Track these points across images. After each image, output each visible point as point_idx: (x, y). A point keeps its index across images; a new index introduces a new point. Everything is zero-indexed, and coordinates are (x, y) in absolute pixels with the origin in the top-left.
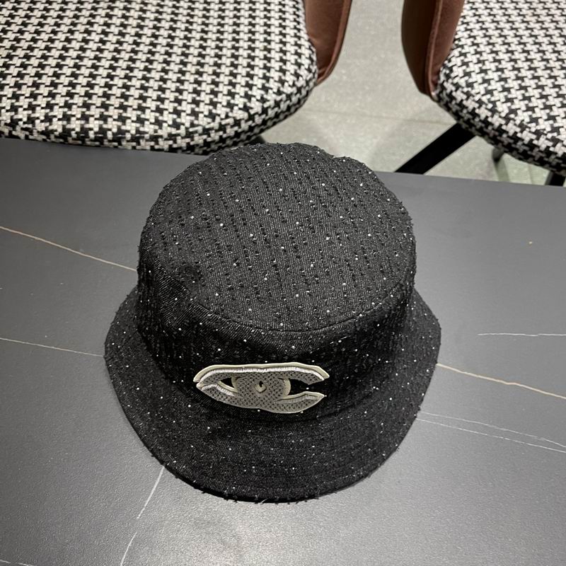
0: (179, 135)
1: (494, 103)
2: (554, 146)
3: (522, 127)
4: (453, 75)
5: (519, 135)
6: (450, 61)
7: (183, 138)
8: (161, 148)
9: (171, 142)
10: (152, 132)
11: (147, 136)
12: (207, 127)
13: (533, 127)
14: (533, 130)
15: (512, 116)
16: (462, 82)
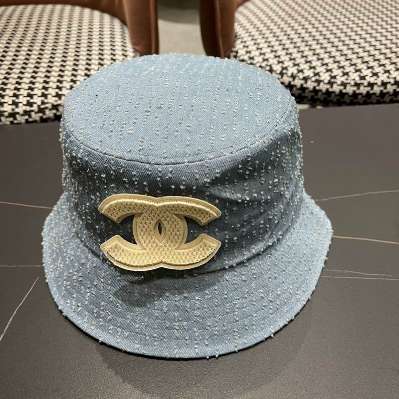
0: (32, 111)
1: (270, 66)
2: (319, 85)
3: (293, 77)
4: (239, 55)
5: (292, 83)
6: (235, 47)
7: (36, 113)
8: (19, 122)
9: (27, 117)
10: (10, 111)
11: (6, 114)
12: (56, 103)
13: (301, 75)
14: (301, 77)
15: (284, 71)
16: (246, 58)
